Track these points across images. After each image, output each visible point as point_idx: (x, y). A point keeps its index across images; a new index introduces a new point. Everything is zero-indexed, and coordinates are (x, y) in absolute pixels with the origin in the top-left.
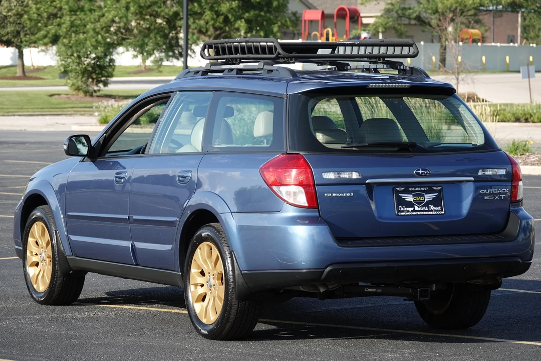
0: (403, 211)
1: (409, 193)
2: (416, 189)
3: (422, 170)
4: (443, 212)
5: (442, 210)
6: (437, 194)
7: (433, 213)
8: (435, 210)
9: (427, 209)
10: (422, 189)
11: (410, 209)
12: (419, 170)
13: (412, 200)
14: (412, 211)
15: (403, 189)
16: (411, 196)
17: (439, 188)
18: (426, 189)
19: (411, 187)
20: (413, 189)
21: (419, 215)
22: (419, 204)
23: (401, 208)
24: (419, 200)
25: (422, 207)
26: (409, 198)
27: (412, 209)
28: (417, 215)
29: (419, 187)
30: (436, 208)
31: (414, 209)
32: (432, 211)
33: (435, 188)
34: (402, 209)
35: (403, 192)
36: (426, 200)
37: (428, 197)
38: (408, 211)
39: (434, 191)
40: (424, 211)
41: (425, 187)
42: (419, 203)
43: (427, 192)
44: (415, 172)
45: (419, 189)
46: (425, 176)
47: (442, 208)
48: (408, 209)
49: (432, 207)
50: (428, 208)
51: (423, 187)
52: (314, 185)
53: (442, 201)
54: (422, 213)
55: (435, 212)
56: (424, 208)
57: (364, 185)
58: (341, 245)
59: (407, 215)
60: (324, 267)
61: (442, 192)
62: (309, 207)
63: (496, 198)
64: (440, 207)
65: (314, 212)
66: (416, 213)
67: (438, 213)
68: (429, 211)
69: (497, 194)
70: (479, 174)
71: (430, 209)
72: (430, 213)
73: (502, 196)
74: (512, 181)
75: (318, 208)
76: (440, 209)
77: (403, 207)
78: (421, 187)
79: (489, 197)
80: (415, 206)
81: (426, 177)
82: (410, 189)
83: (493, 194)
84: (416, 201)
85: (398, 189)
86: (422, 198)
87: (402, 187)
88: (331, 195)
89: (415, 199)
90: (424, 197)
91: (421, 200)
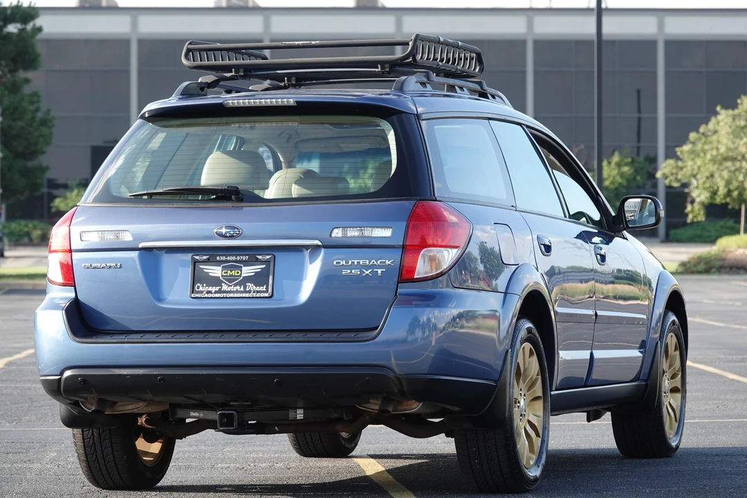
0: (202, 292)
1: (218, 263)
2: (228, 258)
3: (227, 227)
4: (267, 295)
5: (267, 291)
6: (264, 266)
7: (250, 295)
8: (258, 292)
9: (242, 289)
10: (238, 258)
11: (214, 289)
12: (221, 228)
13: (220, 275)
14: (216, 292)
15: (205, 257)
16: (220, 268)
17: (268, 257)
18: (244, 258)
19: (220, 255)
20: (223, 258)
21: (226, 298)
22: (231, 281)
23: (198, 287)
24: (230, 276)
25: (235, 285)
26: (216, 271)
27: (217, 289)
28: (223, 298)
29: (233, 255)
30: (258, 289)
31: (220, 289)
32: (250, 292)
33: (260, 257)
34: (201, 289)
35: (204, 262)
36: (243, 275)
37: (247, 271)
38: (209, 292)
39: (261, 262)
40: (237, 292)
41: (243, 255)
42: (230, 280)
43: (246, 263)
44: (215, 231)
45: (234, 258)
46: (232, 237)
47: (267, 288)
48: (210, 289)
49: (250, 286)
50: (245, 288)
51: (240, 255)
52: (70, 251)
53: (271, 277)
54: (232, 295)
55: (254, 294)
56: (238, 287)
57: (138, 252)
58: (78, 339)
59: (206, 298)
60: (58, 373)
61: (272, 264)
62: (64, 285)
63: (364, 275)
64: (265, 287)
65: (71, 292)
66: (221, 295)
67: (258, 295)
68: (245, 292)
69: (367, 267)
70: (334, 235)
71: (247, 289)
72: (244, 295)
73: (379, 271)
74: (404, 247)
75: (75, 286)
76: (264, 290)
77: (203, 286)
78: (236, 256)
79: (351, 272)
80: (223, 284)
81: (234, 239)
82: (218, 258)
83: (359, 266)
84: (227, 276)
85: (197, 257)
86: (238, 273)
87: (205, 255)
88: (91, 265)
89: (225, 273)
90: (241, 271)
91: (235, 276)
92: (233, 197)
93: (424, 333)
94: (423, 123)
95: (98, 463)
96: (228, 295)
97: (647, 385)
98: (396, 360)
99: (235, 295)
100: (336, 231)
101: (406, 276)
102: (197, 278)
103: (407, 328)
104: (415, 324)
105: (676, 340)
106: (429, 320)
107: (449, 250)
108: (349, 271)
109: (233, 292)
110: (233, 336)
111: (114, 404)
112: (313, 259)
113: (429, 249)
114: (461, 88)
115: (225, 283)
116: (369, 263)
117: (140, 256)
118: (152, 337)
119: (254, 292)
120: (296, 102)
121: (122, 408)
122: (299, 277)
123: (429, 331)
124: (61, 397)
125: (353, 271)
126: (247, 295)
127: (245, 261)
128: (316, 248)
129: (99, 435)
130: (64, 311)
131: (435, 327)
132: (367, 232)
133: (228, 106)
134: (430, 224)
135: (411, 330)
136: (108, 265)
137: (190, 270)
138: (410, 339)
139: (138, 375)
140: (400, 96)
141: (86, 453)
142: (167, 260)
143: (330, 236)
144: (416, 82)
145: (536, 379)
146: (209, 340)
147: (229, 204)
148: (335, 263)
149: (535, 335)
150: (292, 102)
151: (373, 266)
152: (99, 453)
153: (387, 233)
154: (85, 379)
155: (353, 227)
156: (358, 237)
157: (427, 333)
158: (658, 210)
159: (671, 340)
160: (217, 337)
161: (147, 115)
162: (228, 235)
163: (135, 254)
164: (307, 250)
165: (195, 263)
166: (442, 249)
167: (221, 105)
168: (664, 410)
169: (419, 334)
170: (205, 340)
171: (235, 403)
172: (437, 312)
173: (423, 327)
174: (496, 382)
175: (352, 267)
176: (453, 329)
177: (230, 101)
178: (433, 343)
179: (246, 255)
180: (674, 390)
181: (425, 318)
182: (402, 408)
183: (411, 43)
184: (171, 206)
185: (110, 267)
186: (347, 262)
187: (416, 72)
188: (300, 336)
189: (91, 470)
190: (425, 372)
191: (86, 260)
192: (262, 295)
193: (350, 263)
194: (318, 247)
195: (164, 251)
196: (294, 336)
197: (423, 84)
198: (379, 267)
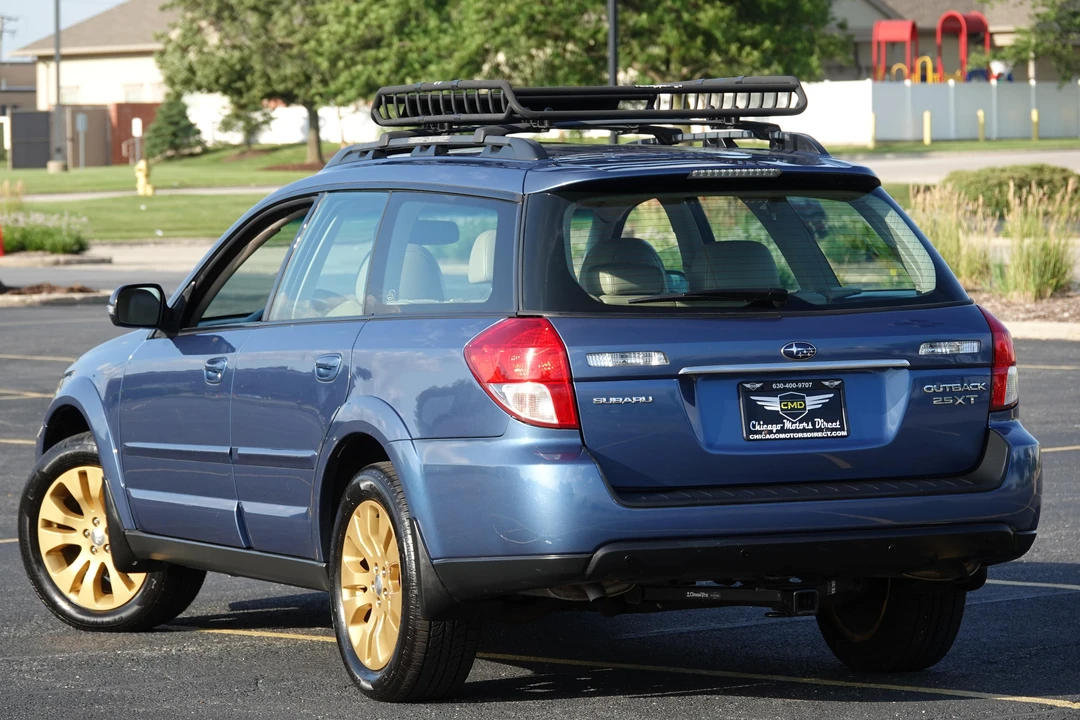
0: (760, 432)
1: (773, 393)
2: (787, 386)
3: (797, 346)
4: (845, 433)
5: (842, 429)
6: (831, 395)
7: (824, 434)
8: (832, 430)
9: (810, 427)
10: (799, 385)
11: (775, 428)
12: (791, 346)
13: (779, 409)
14: (778, 432)
15: (758, 385)
16: (777, 399)
17: (837, 383)
18: (807, 385)
19: (776, 382)
20: (781, 386)
21: (794, 438)
22: (794, 416)
23: (754, 426)
24: (792, 409)
25: (801, 422)
26: (773, 404)
27: (779, 427)
28: (790, 438)
29: (792, 382)
30: (830, 425)
31: (782, 428)
32: (821, 430)
33: (827, 383)
34: (758, 428)
35: (759, 392)
36: (808, 408)
37: (813, 402)
38: (770, 432)
39: (826, 390)
40: (804, 430)
41: (805, 381)
42: (794, 414)
43: (811, 392)
44: (782, 351)
45: (794, 385)
46: (805, 358)
47: (842, 424)
48: (770, 427)
49: (820, 422)
50: (814, 424)
51: (801, 381)
52: (570, 381)
53: (843, 409)
54: (800, 435)
55: (828, 433)
56: (805, 424)
57: (676, 380)
58: (626, 503)
59: (768, 440)
60: (591, 549)
61: (842, 392)
62: (558, 427)
63: (957, 403)
64: (838, 423)
66: (787, 436)
67: (834, 434)
68: (814, 430)
69: (960, 394)
70: (920, 352)
71: (817, 427)
72: (816, 434)
73: (972, 398)
74: (992, 366)
75: (580, 429)
76: (839, 426)
77: (759, 424)
78: (797, 382)
79: (943, 401)
80: (785, 421)
81: (807, 360)
82: (774, 386)
83: (951, 393)
84: (787, 410)
86: (801, 405)
87: (758, 382)
88: (607, 400)
89: (784, 405)
90: (804, 402)
91: (798, 409)
92: (775, 303)
96: (797, 435)
99: (804, 435)
108: (941, 400)
109: (801, 431)
115: (788, 419)
116: (962, 387)
117: (680, 386)
119: (827, 430)
122: (880, 410)
123: (1030, 472)
125: (945, 400)
126: (820, 434)
127: (808, 389)
128: (902, 370)
136: (633, 398)
148: (925, 389)
151: (966, 392)
153: (973, 347)
162: (800, 355)
163: (673, 384)
165: (746, 393)
175: (944, 394)
179: (808, 381)
185: (637, 402)
186: (938, 388)
192: (838, 434)
193: (942, 389)
198: (971, 393)
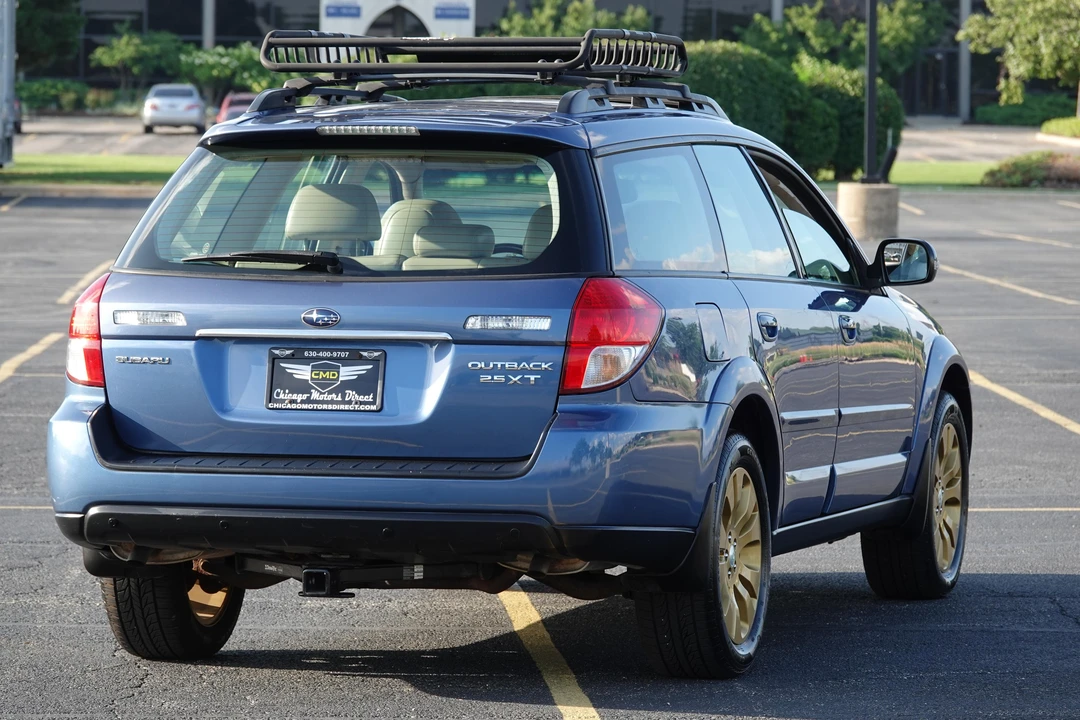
0: (283, 401)
1: (306, 361)
2: (321, 354)
3: (319, 312)
4: (374, 408)
5: (374, 403)
6: (370, 367)
7: (351, 407)
8: (361, 403)
9: (339, 399)
10: (335, 354)
11: (299, 397)
12: (311, 312)
13: (309, 378)
14: (302, 402)
15: (288, 352)
16: (309, 368)
17: (376, 354)
18: (343, 355)
19: (309, 350)
20: (314, 354)
21: (317, 410)
23: (278, 394)
24: (323, 379)
25: (330, 393)
26: (303, 372)
27: (305, 396)
28: (313, 410)
29: (327, 350)
30: (361, 398)
31: (308, 397)
32: (350, 402)
33: (365, 354)
34: (282, 396)
35: (287, 359)
36: (341, 379)
37: (347, 373)
38: (292, 402)
39: (366, 361)
40: (332, 402)
41: (341, 350)
42: (323, 385)
43: (346, 362)
44: (303, 316)
45: (328, 354)
46: (326, 325)
47: (375, 398)
48: (294, 397)
49: (351, 395)
50: (343, 396)
51: (337, 350)
52: (99, 337)
53: (380, 383)
54: (325, 407)
55: (357, 406)
56: (334, 396)
57: (193, 342)
58: (108, 464)
59: (288, 409)
60: (81, 510)
61: (381, 364)
62: (90, 384)
63: (511, 382)
64: (371, 396)
65: (98, 394)
66: (310, 406)
67: (362, 408)
68: (344, 402)
69: (515, 373)
70: (469, 326)
71: (347, 399)
72: (342, 407)
73: (532, 378)
74: (567, 345)
75: (105, 387)
76: (371, 400)
77: (284, 393)
78: (332, 351)
79: (492, 379)
80: (313, 391)
81: (329, 328)
82: (306, 354)
83: (503, 371)
84: (318, 379)
85: (277, 352)
86: (334, 375)
87: (288, 349)
88: (128, 359)
89: (316, 374)
90: (338, 373)
91: (329, 379)
92: (329, 267)
93: (594, 461)
94: (598, 163)
95: (136, 625)
96: (320, 407)
97: (912, 500)
98: (554, 502)
99: (330, 407)
100: (471, 320)
101: (571, 386)
102: (277, 379)
103: (570, 456)
104: (582, 450)
105: (955, 433)
106: (601, 444)
107: (631, 348)
108: (490, 378)
109: (327, 402)
110: (326, 466)
111: (157, 552)
112: (439, 356)
113: (602, 347)
114: (654, 100)
115: (316, 390)
116: (518, 366)
117: (196, 348)
118: (213, 463)
119: (356, 403)
120: (420, 131)
121: (170, 557)
122: (420, 383)
123: (601, 458)
124: (83, 542)
125: (495, 378)
126: (347, 407)
127: (344, 359)
128: (444, 343)
129: (138, 586)
130: (89, 424)
131: (609, 453)
132: (516, 323)
133: (324, 134)
134: (606, 311)
135: (576, 458)
136: (152, 359)
137: (266, 368)
138: (574, 469)
139: (193, 517)
140: (565, 121)
141: (118, 610)
142: (235, 355)
143: (464, 327)
144: (590, 98)
145: (753, 517)
146: (292, 471)
147: (322, 277)
148: (470, 365)
149: (751, 457)
150: (413, 130)
151: (524, 371)
152: (138, 611)
153: (544, 324)
154: (118, 520)
155: (496, 316)
156: (504, 329)
157: (598, 460)
158: (932, 259)
159: (948, 433)
160: (304, 466)
161: (209, 143)
162: (320, 322)
163: (189, 345)
164: (431, 347)
165: (274, 359)
166: (622, 348)
167: (313, 133)
168: (936, 533)
169: (587, 463)
170: (286, 471)
171: (328, 556)
172: (612, 435)
173: (593, 453)
174: (694, 529)
175: (494, 372)
176: (636, 447)
177: (327, 128)
178: (607, 476)
179: (345, 350)
180: (951, 502)
181: (596, 443)
182: (562, 568)
183: (583, 44)
184: (241, 278)
185: (155, 362)
186: (487, 365)
187: (590, 82)
188: (420, 467)
189: (125, 633)
190: (595, 522)
191: (120, 351)
192: (367, 407)
193: (491, 366)
194: (447, 342)
195: (231, 342)
196: (411, 468)
197: (600, 100)
198: (532, 372)
